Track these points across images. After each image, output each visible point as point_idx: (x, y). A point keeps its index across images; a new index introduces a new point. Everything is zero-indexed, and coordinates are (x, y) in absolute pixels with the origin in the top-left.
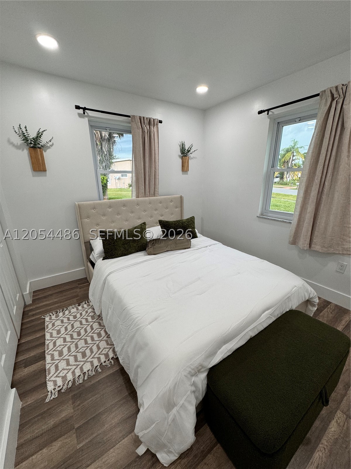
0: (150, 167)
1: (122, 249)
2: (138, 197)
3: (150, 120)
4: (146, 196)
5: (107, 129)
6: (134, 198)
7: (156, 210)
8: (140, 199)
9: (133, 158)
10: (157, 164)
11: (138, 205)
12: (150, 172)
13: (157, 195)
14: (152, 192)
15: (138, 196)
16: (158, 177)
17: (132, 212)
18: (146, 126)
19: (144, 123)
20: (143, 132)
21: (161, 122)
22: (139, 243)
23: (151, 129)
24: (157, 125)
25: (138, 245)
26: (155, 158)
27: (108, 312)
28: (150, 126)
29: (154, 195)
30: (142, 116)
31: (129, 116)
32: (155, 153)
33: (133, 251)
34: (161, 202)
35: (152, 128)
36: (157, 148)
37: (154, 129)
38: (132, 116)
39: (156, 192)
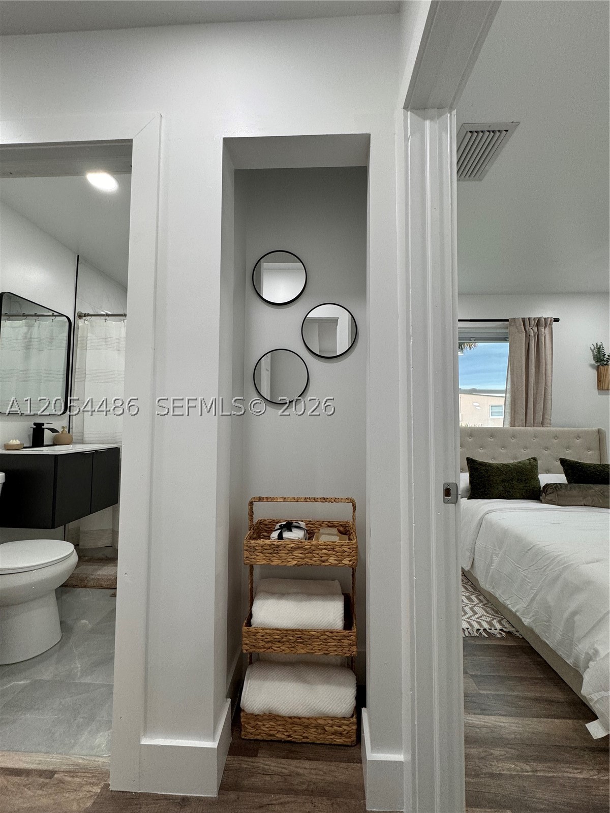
0: (537, 383)
1: (501, 488)
2: (514, 426)
3: (538, 321)
4: (527, 425)
5: (471, 339)
6: (507, 426)
7: (546, 448)
8: (517, 428)
9: (509, 372)
10: (549, 379)
11: (514, 436)
12: (537, 389)
13: (548, 426)
14: (539, 419)
15: (513, 424)
16: (550, 397)
17: (504, 447)
18: (532, 328)
19: (529, 325)
20: (528, 336)
21: (557, 320)
22: (528, 485)
23: (541, 331)
24: (551, 324)
25: (526, 488)
26: (545, 370)
27: (492, 562)
28: (540, 328)
29: (543, 424)
30: (527, 316)
31: (507, 320)
32: (546, 363)
33: (518, 495)
34: (556, 437)
35: (543, 330)
36: (549, 357)
37: (545, 332)
38: (511, 319)
39: (546, 421)
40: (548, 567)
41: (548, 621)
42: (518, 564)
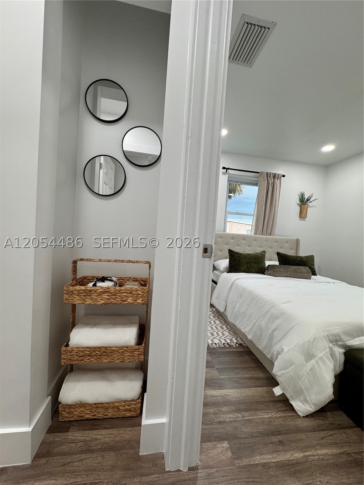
0: (270, 210)
1: (245, 267)
2: (256, 235)
3: (275, 175)
4: (263, 234)
5: (238, 182)
6: (253, 234)
7: (271, 248)
8: (257, 236)
9: (257, 203)
10: (276, 209)
11: (255, 240)
12: (270, 214)
13: (273, 235)
14: (269, 231)
15: (255, 233)
16: (276, 219)
17: (249, 246)
18: (271, 179)
19: (270, 177)
20: (268, 183)
21: (284, 176)
22: (259, 265)
23: (275, 181)
24: (281, 178)
25: (258, 267)
26: (275, 204)
27: (235, 306)
28: (275, 179)
29: (270, 234)
30: (269, 171)
31: (258, 173)
32: (276, 200)
33: (254, 271)
34: (276, 242)
35: (276, 180)
36: (278, 196)
37: (277, 181)
38: (261, 172)
39: (272, 232)
40: (263, 307)
41: (261, 336)
42: (249, 306)
